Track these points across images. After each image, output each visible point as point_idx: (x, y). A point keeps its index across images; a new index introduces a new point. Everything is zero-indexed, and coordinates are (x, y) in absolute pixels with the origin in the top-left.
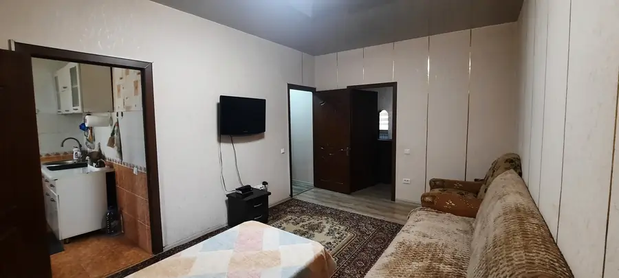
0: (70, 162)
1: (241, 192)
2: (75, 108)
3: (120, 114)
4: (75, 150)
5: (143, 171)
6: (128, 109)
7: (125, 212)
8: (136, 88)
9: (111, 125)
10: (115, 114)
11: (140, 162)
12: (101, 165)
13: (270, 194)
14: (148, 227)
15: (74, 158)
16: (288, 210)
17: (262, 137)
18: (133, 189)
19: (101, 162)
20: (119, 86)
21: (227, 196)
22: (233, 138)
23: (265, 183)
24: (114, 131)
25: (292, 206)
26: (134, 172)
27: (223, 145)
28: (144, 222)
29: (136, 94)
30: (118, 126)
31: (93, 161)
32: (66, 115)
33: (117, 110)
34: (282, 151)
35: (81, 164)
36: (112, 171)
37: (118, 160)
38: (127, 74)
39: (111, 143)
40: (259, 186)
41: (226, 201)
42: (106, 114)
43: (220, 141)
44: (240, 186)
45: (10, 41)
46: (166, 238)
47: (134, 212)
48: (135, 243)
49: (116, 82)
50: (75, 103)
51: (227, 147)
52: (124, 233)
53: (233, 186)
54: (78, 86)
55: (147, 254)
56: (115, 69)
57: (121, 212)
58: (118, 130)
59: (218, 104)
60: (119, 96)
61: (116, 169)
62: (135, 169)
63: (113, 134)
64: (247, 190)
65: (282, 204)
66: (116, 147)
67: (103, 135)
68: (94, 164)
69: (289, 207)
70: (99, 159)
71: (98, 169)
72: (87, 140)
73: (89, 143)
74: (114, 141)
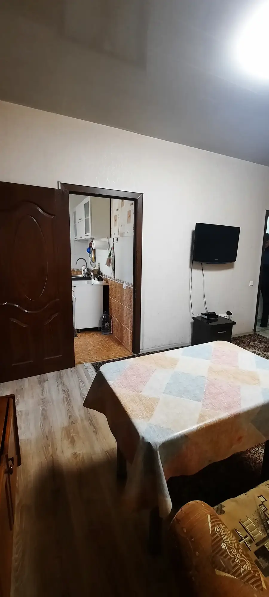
0: (80, 276)
1: (206, 317)
2: (87, 234)
3: (115, 239)
4: (83, 268)
5: (130, 287)
6: (122, 235)
7: (114, 317)
8: (129, 216)
9: (109, 249)
10: (111, 240)
11: (129, 279)
12: (101, 279)
13: (235, 323)
14: (131, 331)
15: (83, 274)
16: (251, 343)
17: (232, 267)
18: (121, 300)
19: (100, 277)
20: (116, 216)
21: (193, 318)
22: (204, 264)
23: (229, 313)
24: (110, 253)
25: (255, 340)
26: (124, 287)
27: (194, 271)
28: (128, 327)
29: (129, 222)
30: (114, 249)
31: (95, 276)
32: (79, 240)
33: (113, 236)
34: (251, 283)
35: (87, 278)
36: (108, 285)
37: (112, 276)
38: (123, 205)
39: (109, 262)
40: (223, 315)
41: (191, 323)
42: (105, 240)
43: (192, 267)
44: (205, 312)
45: (58, 182)
46: (143, 343)
47: (121, 318)
48: (120, 342)
49: (114, 212)
50: (87, 231)
51: (197, 273)
52: (112, 334)
53: (199, 311)
54: (90, 217)
55: (128, 352)
56: (114, 200)
57: (111, 318)
58: (114, 252)
59: (193, 232)
60: (115, 225)
61: (110, 283)
62: (124, 285)
63: (110, 255)
64: (212, 316)
65: (245, 337)
66: (111, 266)
67: (102, 256)
68: (96, 279)
69: (251, 341)
70: (98, 275)
71: (98, 282)
72: (91, 260)
73: (92, 263)
74: (110, 262)
